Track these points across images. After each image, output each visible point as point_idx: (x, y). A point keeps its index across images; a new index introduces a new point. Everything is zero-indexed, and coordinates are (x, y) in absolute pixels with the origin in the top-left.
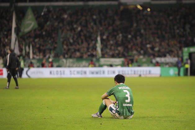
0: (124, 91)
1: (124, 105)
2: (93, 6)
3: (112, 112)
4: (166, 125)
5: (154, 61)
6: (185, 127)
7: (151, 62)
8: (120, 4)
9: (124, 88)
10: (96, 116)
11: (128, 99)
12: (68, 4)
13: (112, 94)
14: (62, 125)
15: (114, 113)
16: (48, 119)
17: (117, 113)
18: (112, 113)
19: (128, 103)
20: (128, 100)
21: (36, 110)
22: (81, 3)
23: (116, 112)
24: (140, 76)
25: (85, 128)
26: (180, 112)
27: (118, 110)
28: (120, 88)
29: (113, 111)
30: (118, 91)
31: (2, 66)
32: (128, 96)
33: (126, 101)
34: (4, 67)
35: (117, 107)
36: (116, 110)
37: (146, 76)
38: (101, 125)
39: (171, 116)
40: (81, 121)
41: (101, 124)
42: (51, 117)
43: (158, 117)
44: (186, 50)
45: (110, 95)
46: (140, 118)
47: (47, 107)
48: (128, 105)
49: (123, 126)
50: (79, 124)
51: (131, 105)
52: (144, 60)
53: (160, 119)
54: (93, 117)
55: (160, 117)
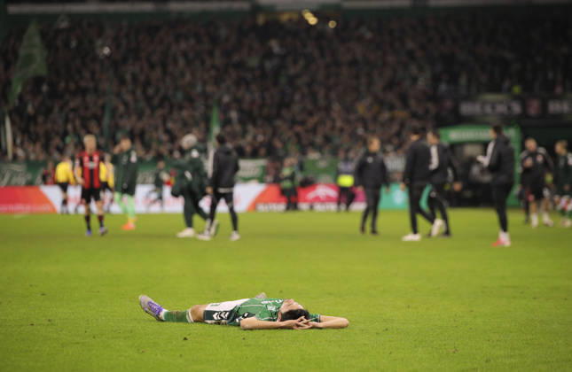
2: (180, 13)
4: (366, 342)
6: (416, 347)
8: (257, 9)
12: (111, 8)
14: (78, 343)
16: (40, 325)
21: (10, 302)
22: (148, 7)
25: (138, 350)
38: (185, 342)
40: (131, 331)
41: (185, 339)
42: (49, 320)
47: (43, 294)
49: (245, 346)
50: (125, 338)
52: (322, 164)
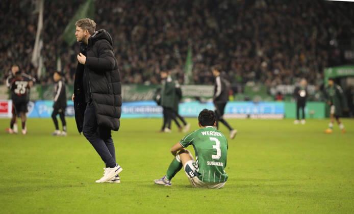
0: (211, 138)
1: (209, 163)
3: (189, 174)
4: (283, 200)
5: (273, 91)
6: (314, 203)
7: (269, 93)
9: (211, 134)
10: (161, 182)
11: (218, 153)
13: (190, 144)
14: (99, 198)
15: (192, 177)
16: (76, 186)
17: (196, 177)
18: (189, 176)
19: (216, 160)
20: (216, 154)
21: (57, 171)
23: (195, 175)
24: (249, 116)
25: (138, 203)
26: (310, 178)
27: (198, 171)
28: (204, 133)
29: (190, 172)
30: (199, 139)
31: (7, 96)
32: (217, 147)
33: (214, 157)
34: (9, 99)
35: (197, 167)
36: (196, 171)
37: (259, 116)
38: (167, 198)
39: (292, 185)
40: (134, 191)
41: (168, 196)
42: (82, 184)
43: (270, 185)
44: (329, 72)
45: (186, 146)
46: (237, 187)
47: (78, 168)
48: (216, 164)
49: (206, 201)
50: (130, 195)
51: (221, 164)
52: (256, 89)
53: (272, 188)
54: (155, 183)
55: (272, 186)
